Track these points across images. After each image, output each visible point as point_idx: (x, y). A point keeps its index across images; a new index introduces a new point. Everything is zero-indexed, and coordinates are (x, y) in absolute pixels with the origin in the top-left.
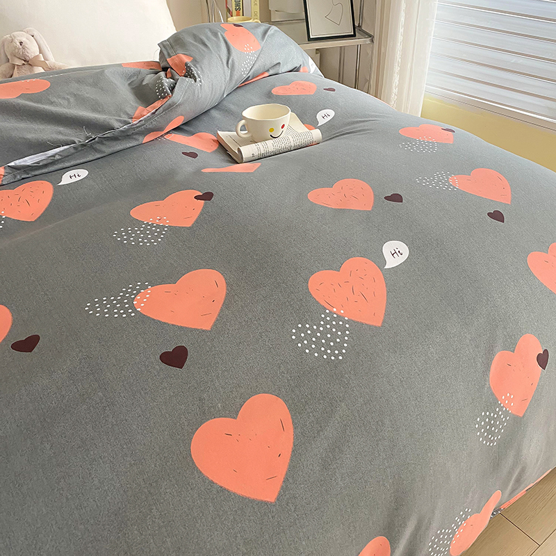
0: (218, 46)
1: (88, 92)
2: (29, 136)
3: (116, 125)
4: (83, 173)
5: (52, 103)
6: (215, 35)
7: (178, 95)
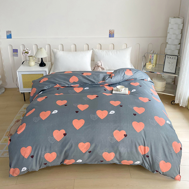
0: (122, 74)
1: (95, 77)
2: (84, 81)
3: (96, 83)
4: (88, 88)
5: (89, 77)
6: (123, 72)
7: (107, 81)
